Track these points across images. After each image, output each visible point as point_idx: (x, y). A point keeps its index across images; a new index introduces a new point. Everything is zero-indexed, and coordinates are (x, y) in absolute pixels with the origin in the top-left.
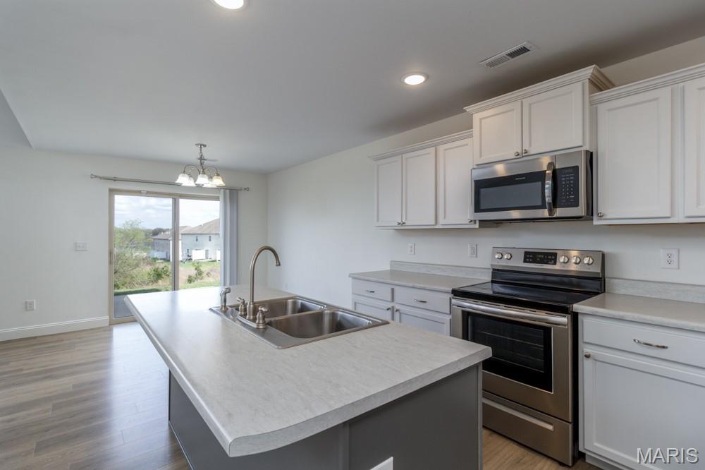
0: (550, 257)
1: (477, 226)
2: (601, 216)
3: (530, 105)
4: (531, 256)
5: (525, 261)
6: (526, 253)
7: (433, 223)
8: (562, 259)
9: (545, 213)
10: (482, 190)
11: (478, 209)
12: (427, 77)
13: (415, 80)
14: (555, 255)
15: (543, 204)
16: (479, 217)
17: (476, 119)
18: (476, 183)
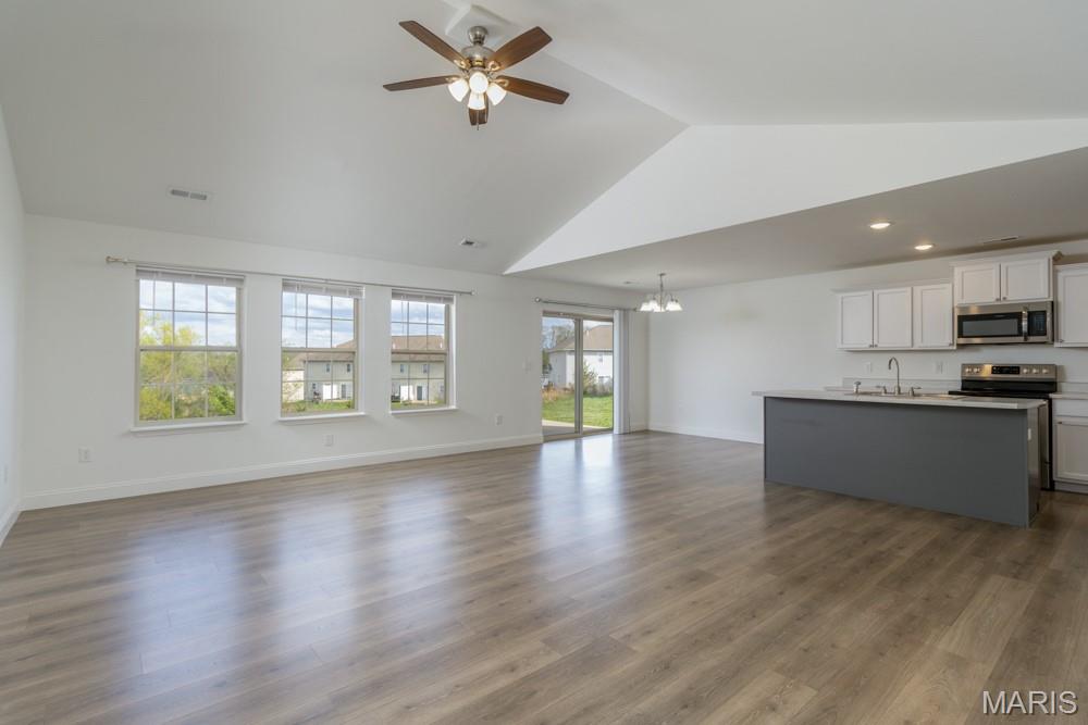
0: (1015, 369)
1: (955, 348)
2: (1061, 342)
3: (1007, 267)
4: (998, 369)
5: (994, 373)
6: (995, 367)
7: (910, 345)
8: (1024, 371)
9: (1021, 339)
11: (961, 335)
14: (1018, 368)
15: (1020, 333)
16: (962, 341)
17: (957, 271)
18: (959, 317)
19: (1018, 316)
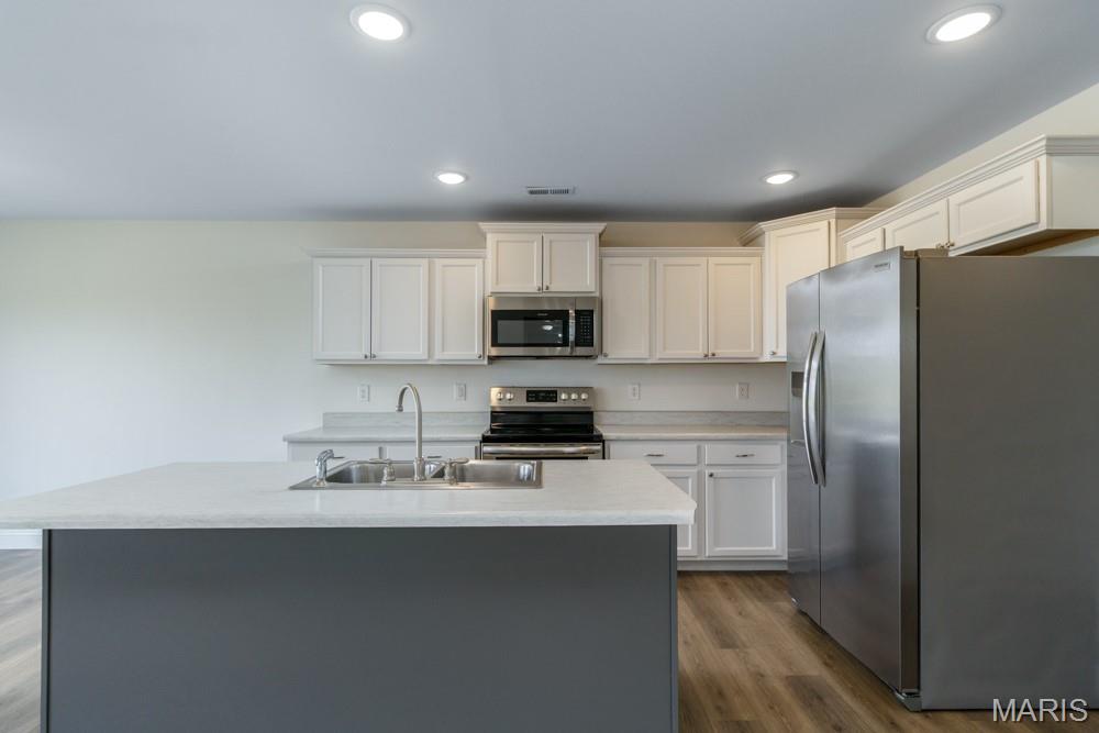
0: (550, 395)
1: (486, 362)
2: (606, 356)
3: (551, 242)
4: (533, 395)
5: (528, 401)
6: (528, 392)
7: (426, 357)
8: (563, 396)
9: (567, 351)
10: (500, 322)
11: (495, 343)
12: (467, 178)
13: (451, 179)
14: (555, 392)
15: (565, 343)
16: (494, 352)
17: (491, 239)
18: (494, 313)
19: (563, 315)
